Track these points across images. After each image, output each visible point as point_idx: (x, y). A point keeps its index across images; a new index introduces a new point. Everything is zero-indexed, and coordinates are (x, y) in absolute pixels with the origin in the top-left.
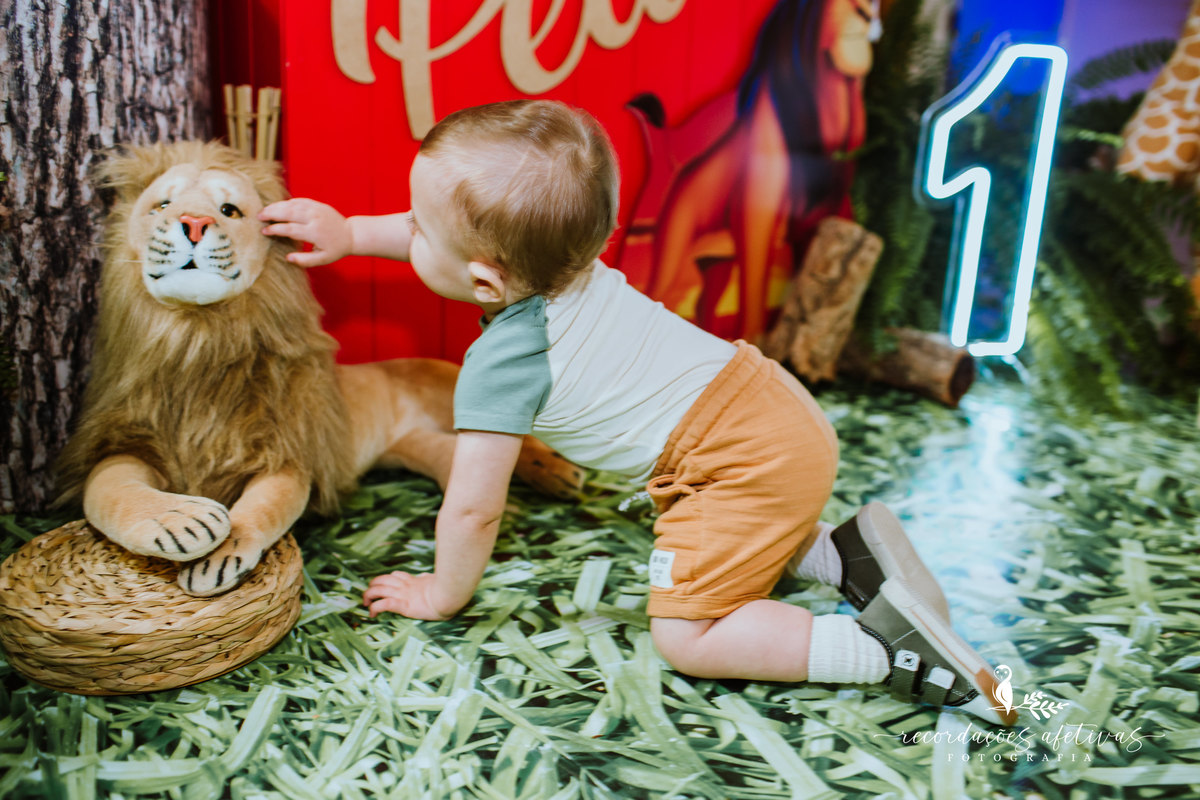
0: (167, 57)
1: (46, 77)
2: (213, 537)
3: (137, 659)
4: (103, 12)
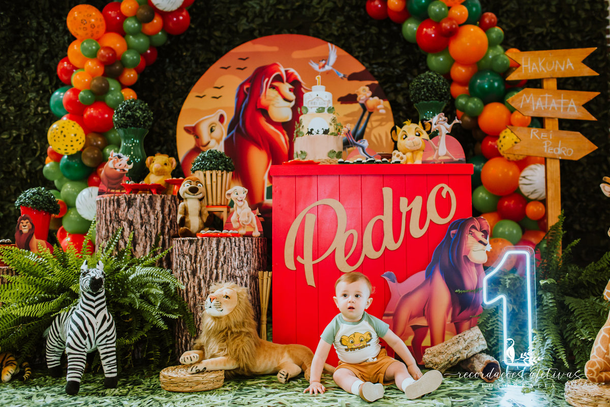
0: (241, 264)
1: (211, 269)
2: (191, 360)
3: (173, 383)
4: (225, 255)
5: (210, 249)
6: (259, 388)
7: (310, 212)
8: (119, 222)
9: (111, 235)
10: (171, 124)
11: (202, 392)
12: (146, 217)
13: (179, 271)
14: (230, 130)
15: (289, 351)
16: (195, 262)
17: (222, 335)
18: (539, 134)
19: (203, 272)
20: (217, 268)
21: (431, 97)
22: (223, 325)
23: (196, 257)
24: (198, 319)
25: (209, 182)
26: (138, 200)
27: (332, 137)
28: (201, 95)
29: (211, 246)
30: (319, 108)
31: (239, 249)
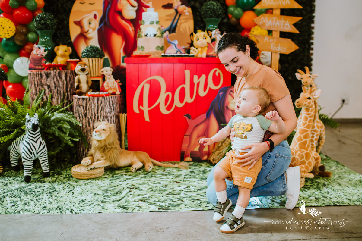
0: (111, 110)
1: (95, 113)
2: (87, 163)
3: (78, 175)
4: (102, 106)
5: (94, 103)
6: (122, 175)
7: (146, 83)
8: (42, 86)
9: (38, 92)
10: (65, 17)
11: (93, 179)
12: (57, 83)
13: (77, 114)
14: (100, 23)
15: (136, 155)
16: (86, 110)
17: (102, 149)
18: (269, 40)
19: (90, 115)
20: (98, 113)
21: (212, 16)
22: (103, 144)
23: (86, 107)
24: (89, 139)
25: (91, 65)
26: (52, 74)
27: (158, 38)
28: (83, 2)
29: (94, 102)
30: (151, 22)
31: (109, 102)
